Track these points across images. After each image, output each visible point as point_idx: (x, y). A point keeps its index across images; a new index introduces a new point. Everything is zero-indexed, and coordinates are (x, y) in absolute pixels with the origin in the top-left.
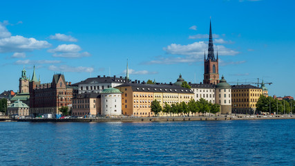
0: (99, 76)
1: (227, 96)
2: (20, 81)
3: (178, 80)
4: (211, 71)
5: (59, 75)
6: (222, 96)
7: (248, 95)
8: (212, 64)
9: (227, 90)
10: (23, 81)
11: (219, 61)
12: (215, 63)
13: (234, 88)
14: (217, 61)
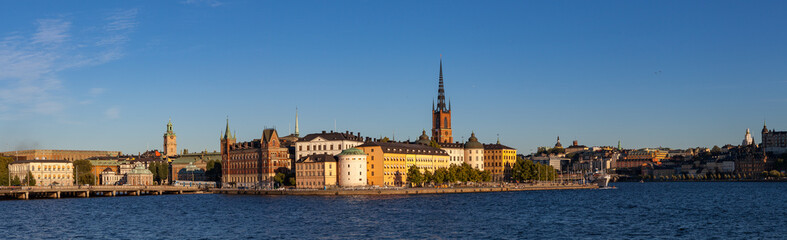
0: (324, 132)
1: (480, 159)
2: (165, 137)
3: (421, 138)
4: (442, 126)
5: (272, 131)
6: (474, 158)
7: (500, 157)
8: (443, 116)
9: (480, 151)
10: (169, 138)
11: (451, 112)
12: (447, 115)
13: (487, 147)
14: (449, 112)
